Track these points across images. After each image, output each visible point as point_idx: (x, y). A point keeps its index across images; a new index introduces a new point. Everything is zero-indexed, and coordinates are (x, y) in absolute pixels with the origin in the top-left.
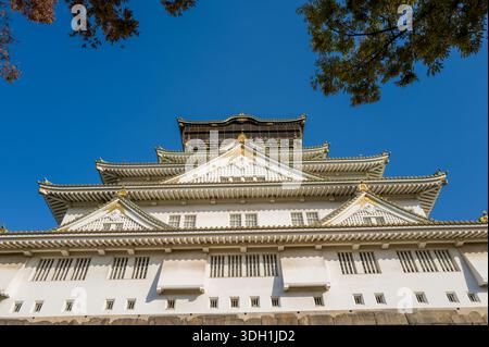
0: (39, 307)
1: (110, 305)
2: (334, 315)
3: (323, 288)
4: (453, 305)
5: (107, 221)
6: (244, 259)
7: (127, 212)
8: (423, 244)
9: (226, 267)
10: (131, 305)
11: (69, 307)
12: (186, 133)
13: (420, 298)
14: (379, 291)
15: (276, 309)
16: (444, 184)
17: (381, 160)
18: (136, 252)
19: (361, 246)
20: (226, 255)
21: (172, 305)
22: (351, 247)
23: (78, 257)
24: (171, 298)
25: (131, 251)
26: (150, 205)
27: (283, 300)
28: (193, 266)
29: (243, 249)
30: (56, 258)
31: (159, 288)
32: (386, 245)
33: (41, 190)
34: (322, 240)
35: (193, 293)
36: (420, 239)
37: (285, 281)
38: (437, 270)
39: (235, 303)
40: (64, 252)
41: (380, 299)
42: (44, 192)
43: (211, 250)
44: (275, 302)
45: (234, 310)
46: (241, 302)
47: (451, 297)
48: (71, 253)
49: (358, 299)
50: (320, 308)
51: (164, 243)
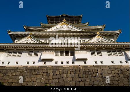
0: (9, 63)
1: (28, 63)
2: (89, 66)
3: (86, 59)
4: (121, 64)
5: (27, 41)
6: (65, 52)
7: (32, 39)
8: (114, 48)
9: (60, 54)
10: (34, 63)
11: (17, 63)
12: (49, 19)
13: (113, 62)
14: (102, 60)
15: (73, 65)
16: (121, 33)
17: (103, 27)
18: (35, 49)
19: (97, 49)
20: (60, 50)
21: (45, 63)
22: (94, 49)
23: (19, 50)
24: (45, 61)
25: (33, 49)
26: (39, 38)
27: (75, 62)
28: (51, 53)
29: (65, 49)
30: (13, 51)
31: (41, 59)
32: (104, 48)
33: (8, 33)
34: (86, 47)
35: (51, 60)
36: (113, 47)
37: (76, 57)
38: (117, 55)
39: (62, 63)
40: (15, 49)
41: (102, 62)
42: (9, 33)
43: (55, 49)
44: (73, 63)
45: (62, 65)
46: (64, 63)
47: (121, 62)
48: (17, 50)
49: (96, 62)
50: (85, 64)
51: (43, 47)
